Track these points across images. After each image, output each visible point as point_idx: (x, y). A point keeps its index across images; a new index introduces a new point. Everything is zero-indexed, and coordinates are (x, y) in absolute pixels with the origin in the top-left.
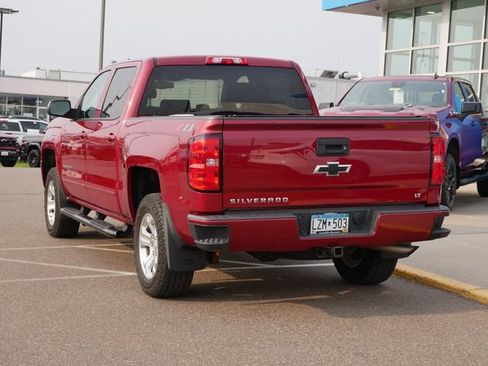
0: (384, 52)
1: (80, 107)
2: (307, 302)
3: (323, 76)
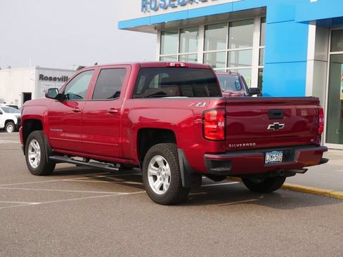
0: (159, 56)
1: (64, 93)
2: (253, 203)
3: (78, 69)
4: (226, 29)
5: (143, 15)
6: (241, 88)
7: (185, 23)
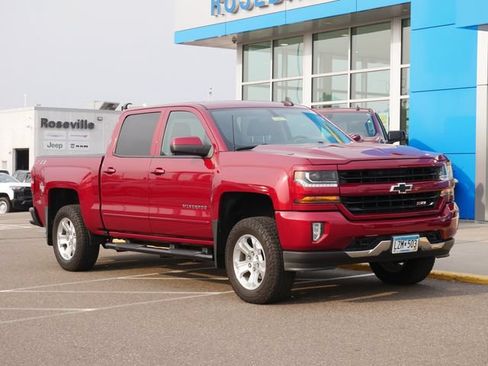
0: (241, 84)
3: (102, 108)
4: (347, 38)
5: (213, 20)
6: (376, 132)
7: (280, 31)
